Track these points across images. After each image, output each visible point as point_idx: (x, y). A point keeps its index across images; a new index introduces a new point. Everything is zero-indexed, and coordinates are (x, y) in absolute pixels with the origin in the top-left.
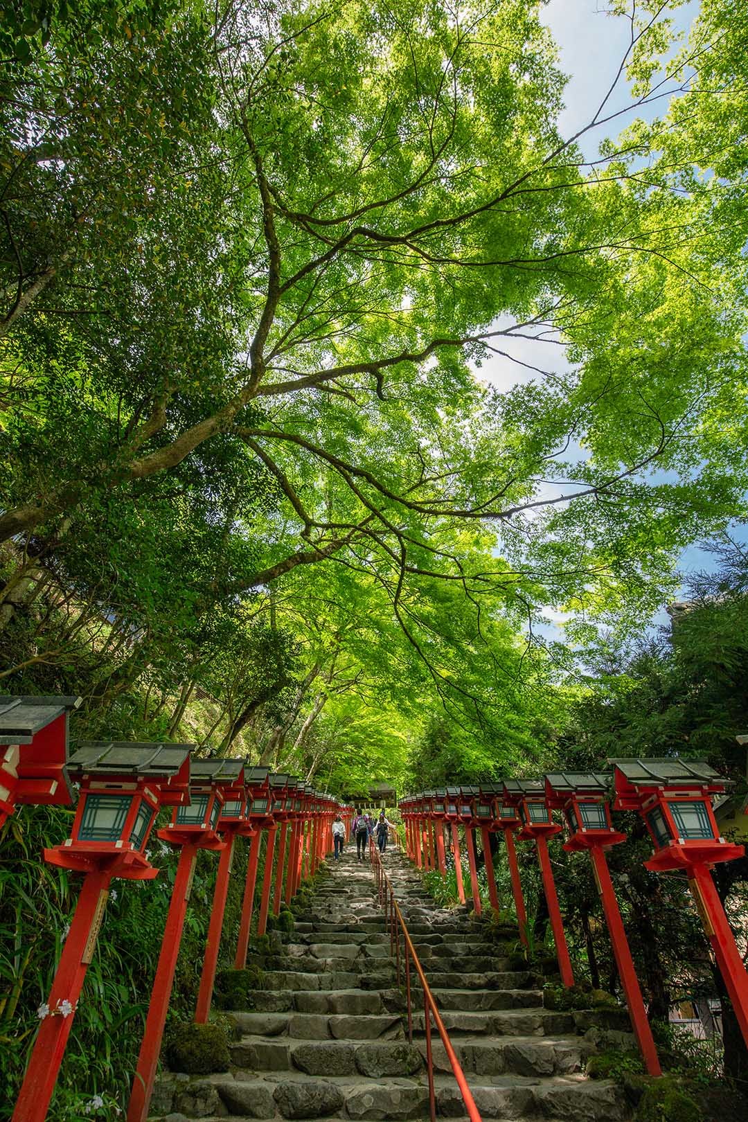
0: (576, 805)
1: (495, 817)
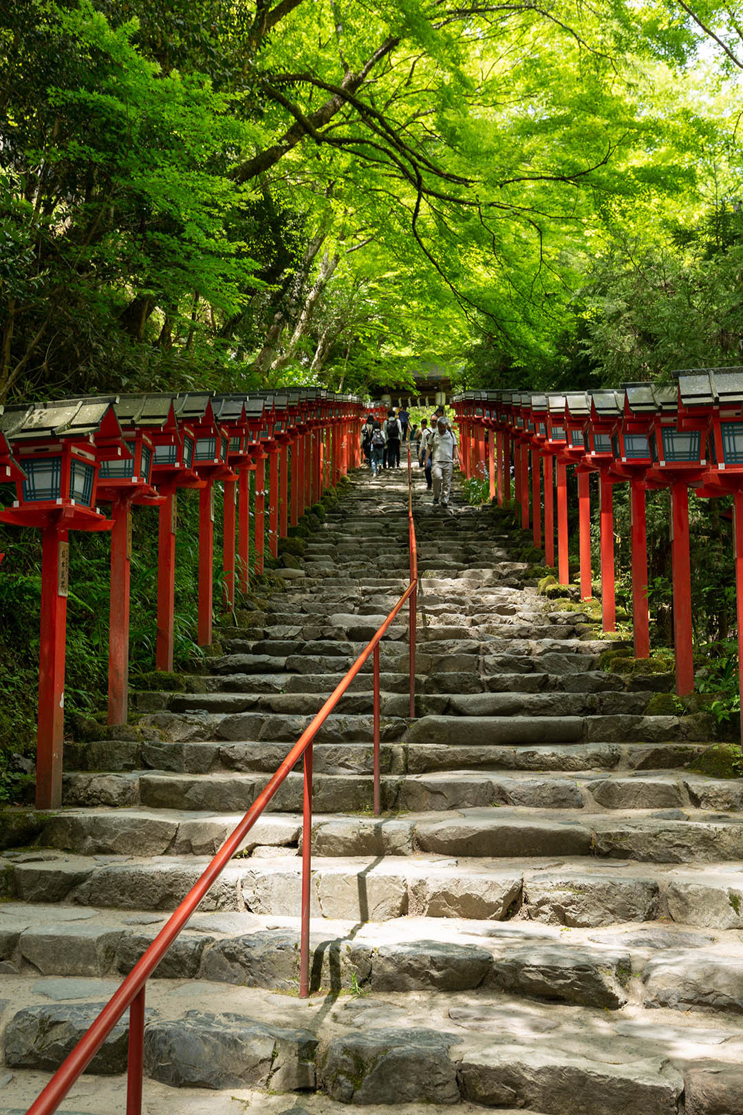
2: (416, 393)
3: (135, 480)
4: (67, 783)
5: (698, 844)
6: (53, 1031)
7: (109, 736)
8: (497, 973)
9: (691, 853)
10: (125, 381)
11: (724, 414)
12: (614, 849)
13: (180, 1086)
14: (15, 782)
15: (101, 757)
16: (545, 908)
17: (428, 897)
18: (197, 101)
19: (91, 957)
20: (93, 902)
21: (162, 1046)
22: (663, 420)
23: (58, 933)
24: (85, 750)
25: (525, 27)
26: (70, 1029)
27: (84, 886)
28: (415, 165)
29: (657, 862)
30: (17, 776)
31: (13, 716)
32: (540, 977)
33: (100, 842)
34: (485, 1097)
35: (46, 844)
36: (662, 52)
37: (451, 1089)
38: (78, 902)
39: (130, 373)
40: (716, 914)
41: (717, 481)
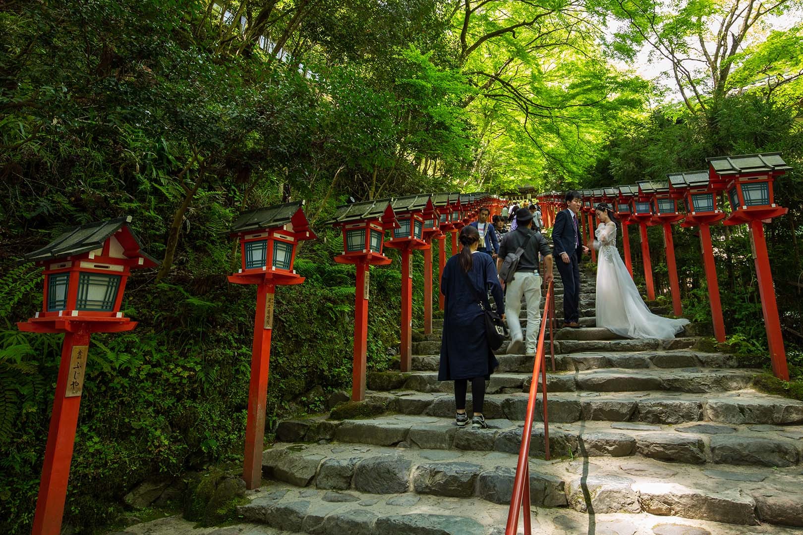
0: (738, 186)
1: (654, 213)
2: (519, 194)
3: (434, 228)
4: (413, 360)
5: (713, 383)
6: (437, 476)
7: (426, 340)
8: (638, 447)
9: (710, 388)
10: (421, 190)
11: (692, 191)
12: (673, 387)
13: (501, 504)
14: (390, 360)
15: (425, 348)
16: (650, 415)
17: (592, 411)
18: (456, 79)
19: (443, 441)
20: (435, 415)
21: (490, 484)
22: (657, 196)
23: (427, 429)
24: (417, 345)
25: (561, 52)
26: (445, 475)
27: (431, 407)
28: (525, 103)
29: (693, 393)
30: (390, 357)
31: (386, 330)
32: (662, 449)
33: (433, 387)
34: (654, 510)
35: (408, 388)
36: (622, 57)
37: (636, 506)
38: (428, 415)
39: (423, 187)
40: (733, 417)
41: (693, 220)
